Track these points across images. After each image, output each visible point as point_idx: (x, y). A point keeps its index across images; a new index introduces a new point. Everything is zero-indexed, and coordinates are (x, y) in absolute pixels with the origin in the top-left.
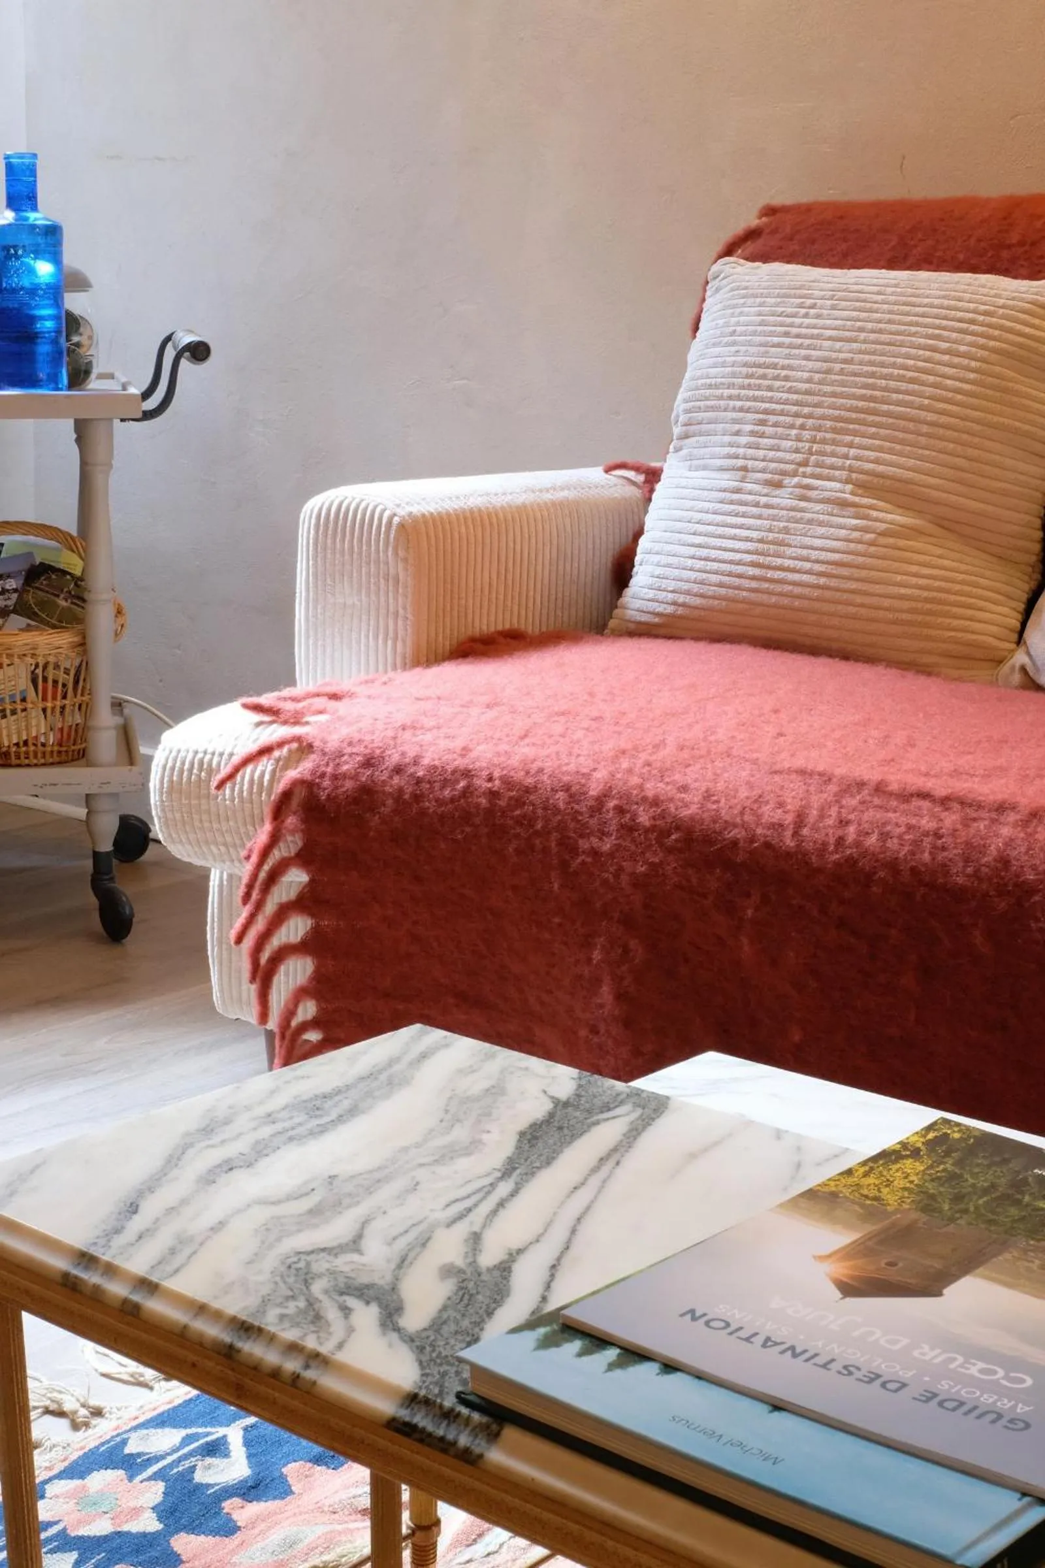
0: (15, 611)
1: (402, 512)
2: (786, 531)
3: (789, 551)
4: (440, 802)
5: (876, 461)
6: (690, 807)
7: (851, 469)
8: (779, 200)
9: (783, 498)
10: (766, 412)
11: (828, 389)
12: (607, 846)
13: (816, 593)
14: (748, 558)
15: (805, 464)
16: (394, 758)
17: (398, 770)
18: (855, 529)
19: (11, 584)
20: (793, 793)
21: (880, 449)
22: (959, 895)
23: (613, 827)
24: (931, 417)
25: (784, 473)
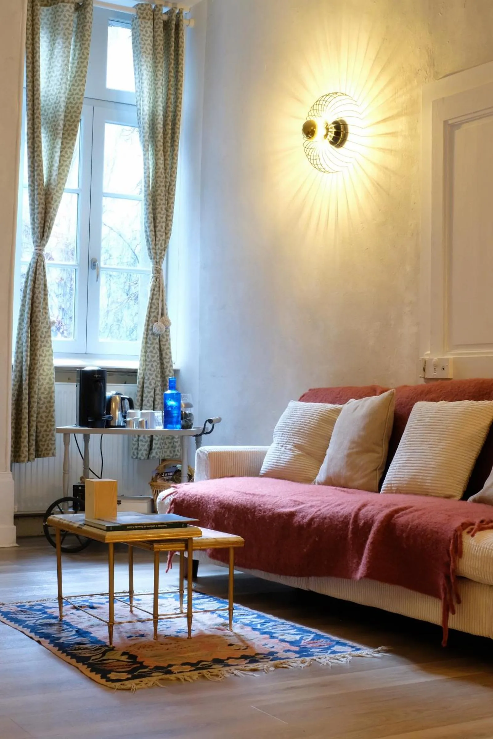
0: (171, 480)
1: (210, 451)
2: (281, 455)
3: (281, 459)
4: (193, 501)
5: (298, 441)
6: (221, 498)
7: (293, 443)
8: (312, 387)
9: (283, 449)
10: (284, 432)
11: (293, 427)
12: (211, 506)
13: (284, 468)
14: (275, 461)
15: (287, 442)
16: (187, 494)
17: (188, 496)
18: (292, 455)
19: (171, 474)
20: (236, 494)
21: (298, 439)
22: (248, 509)
23: (212, 503)
24: (307, 432)
25: (284, 444)
